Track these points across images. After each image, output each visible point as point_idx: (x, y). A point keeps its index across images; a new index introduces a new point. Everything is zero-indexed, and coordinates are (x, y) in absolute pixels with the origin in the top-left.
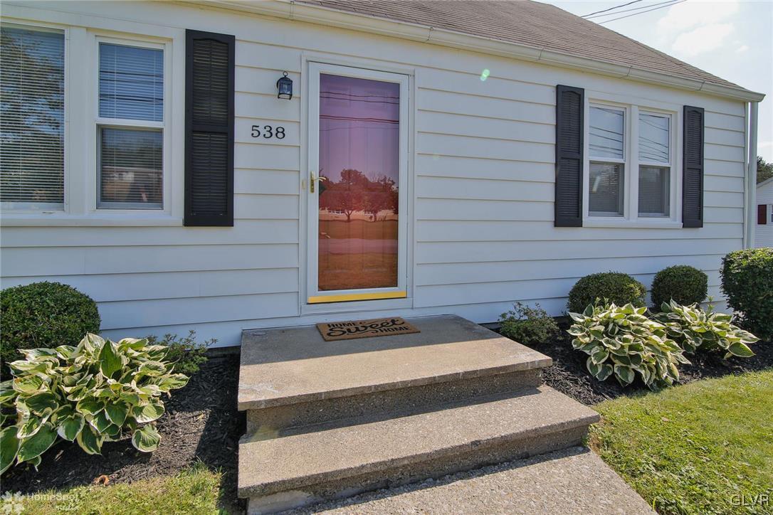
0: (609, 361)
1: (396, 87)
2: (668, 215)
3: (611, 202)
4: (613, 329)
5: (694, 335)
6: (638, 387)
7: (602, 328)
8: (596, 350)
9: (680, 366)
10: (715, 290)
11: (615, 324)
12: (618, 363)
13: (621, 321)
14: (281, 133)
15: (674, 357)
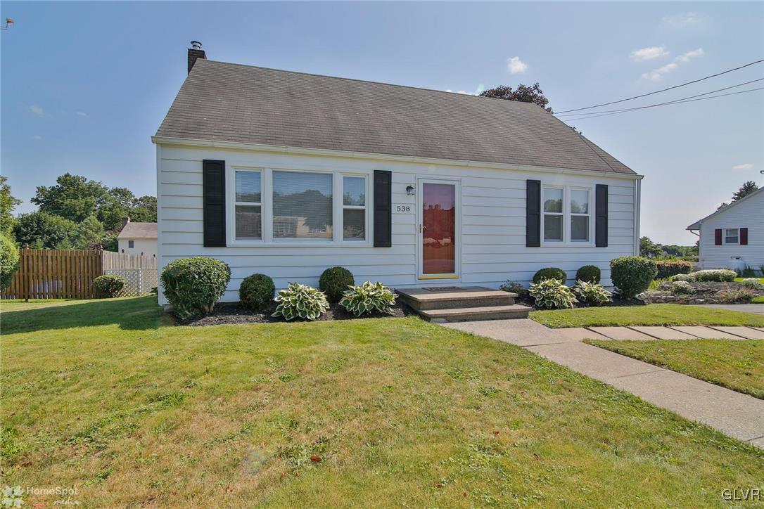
0: (543, 300)
1: (453, 187)
2: (588, 241)
3: (556, 234)
4: (546, 287)
5: (585, 293)
6: (554, 307)
7: (542, 288)
8: (539, 296)
9: (574, 303)
10: (606, 274)
11: (547, 286)
12: (547, 300)
13: (549, 285)
14: (408, 209)
15: (572, 299)
